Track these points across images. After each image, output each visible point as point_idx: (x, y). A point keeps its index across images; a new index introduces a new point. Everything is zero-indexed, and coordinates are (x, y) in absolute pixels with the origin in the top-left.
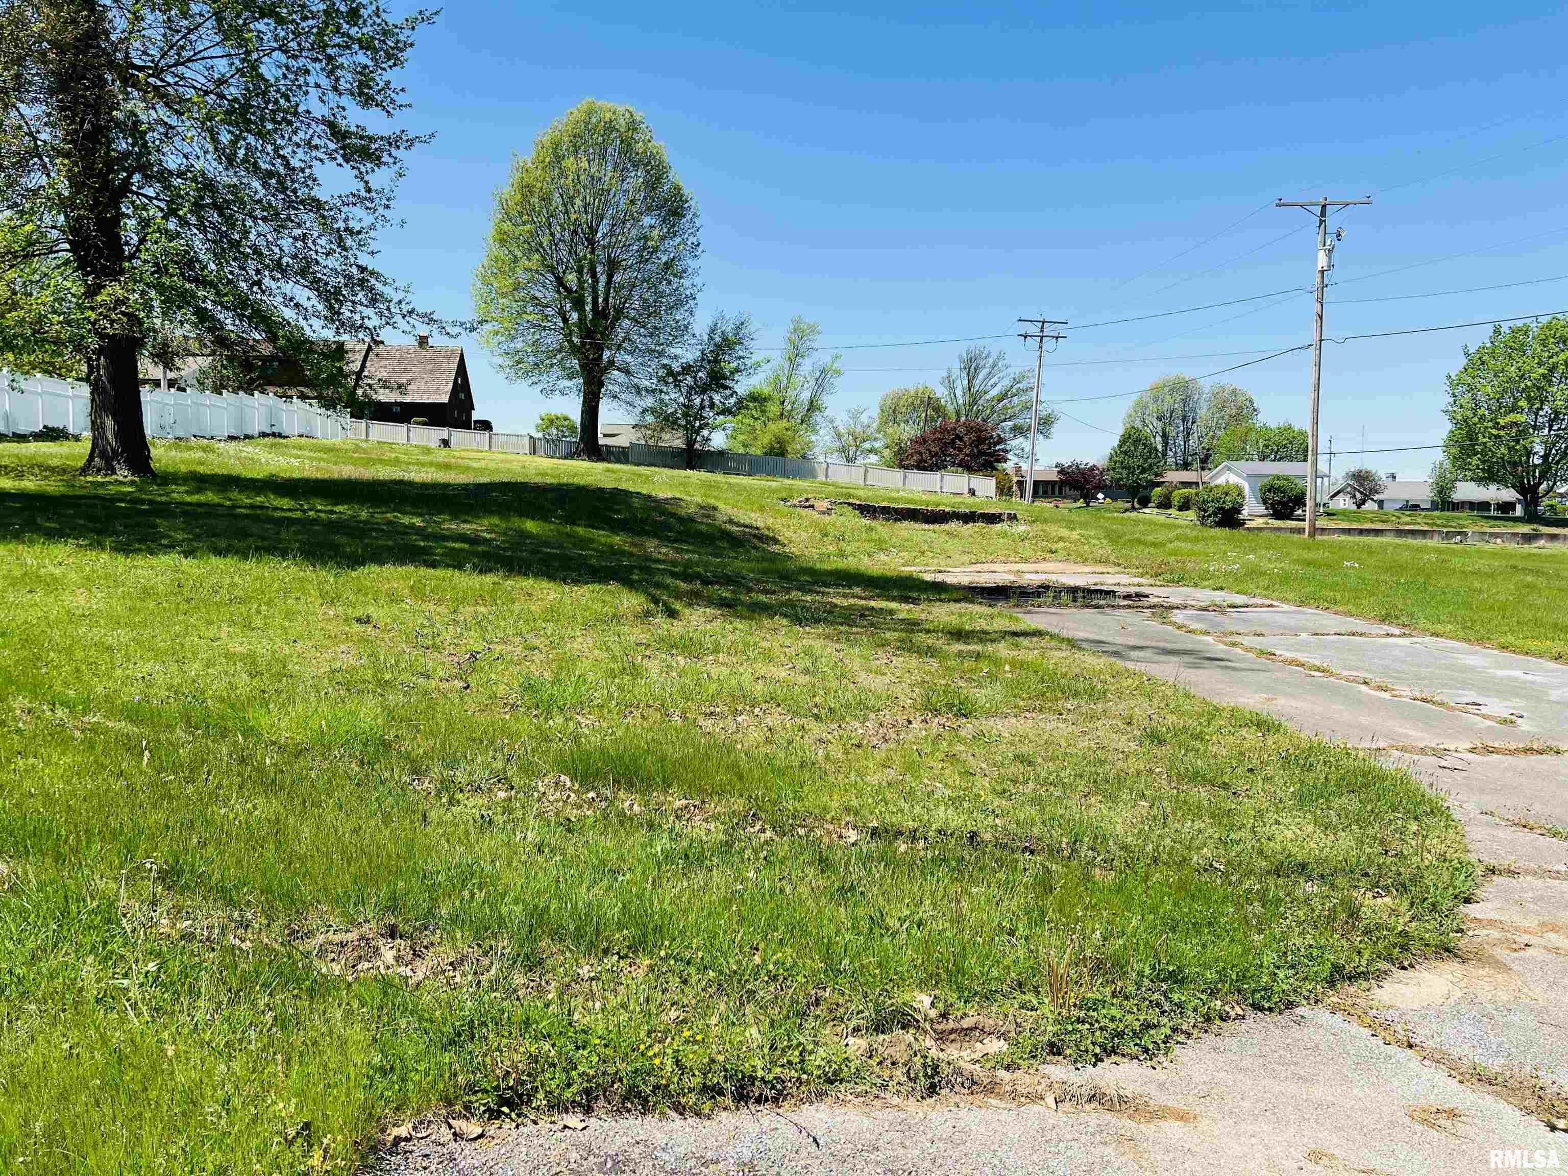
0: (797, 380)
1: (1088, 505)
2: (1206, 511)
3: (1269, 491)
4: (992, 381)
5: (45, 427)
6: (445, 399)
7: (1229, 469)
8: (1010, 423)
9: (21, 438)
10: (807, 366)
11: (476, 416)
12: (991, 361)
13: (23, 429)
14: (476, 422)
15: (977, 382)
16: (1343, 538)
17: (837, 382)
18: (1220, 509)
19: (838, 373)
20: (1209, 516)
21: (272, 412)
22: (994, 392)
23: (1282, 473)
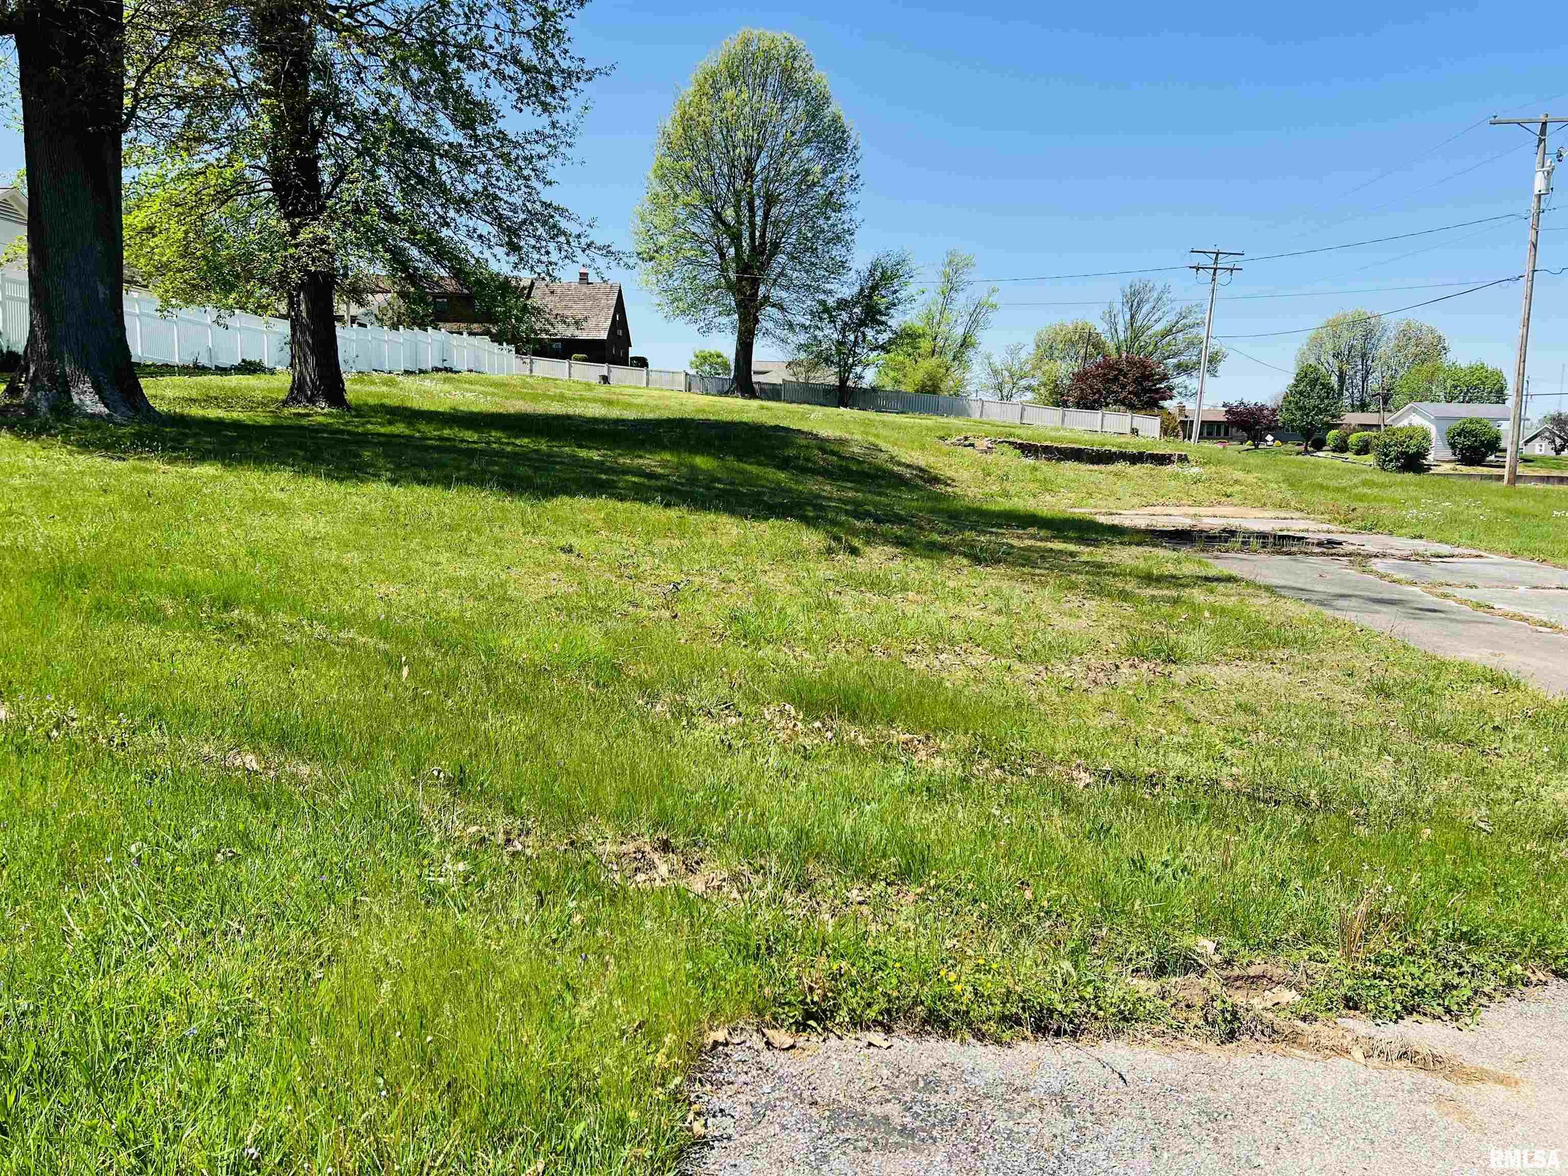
0: (950, 317)
1: (1257, 447)
2: (1386, 455)
3: (1459, 435)
4: (1156, 317)
5: (243, 361)
6: (604, 336)
7: (1415, 410)
8: (1175, 361)
9: (223, 371)
10: (961, 300)
12: (1155, 295)
13: (225, 362)
14: (632, 359)
15: (1139, 317)
16: (1541, 486)
17: (991, 316)
18: (1402, 453)
19: (994, 307)
20: (1391, 461)
21: (443, 347)
22: (1159, 327)
23: (1475, 416)
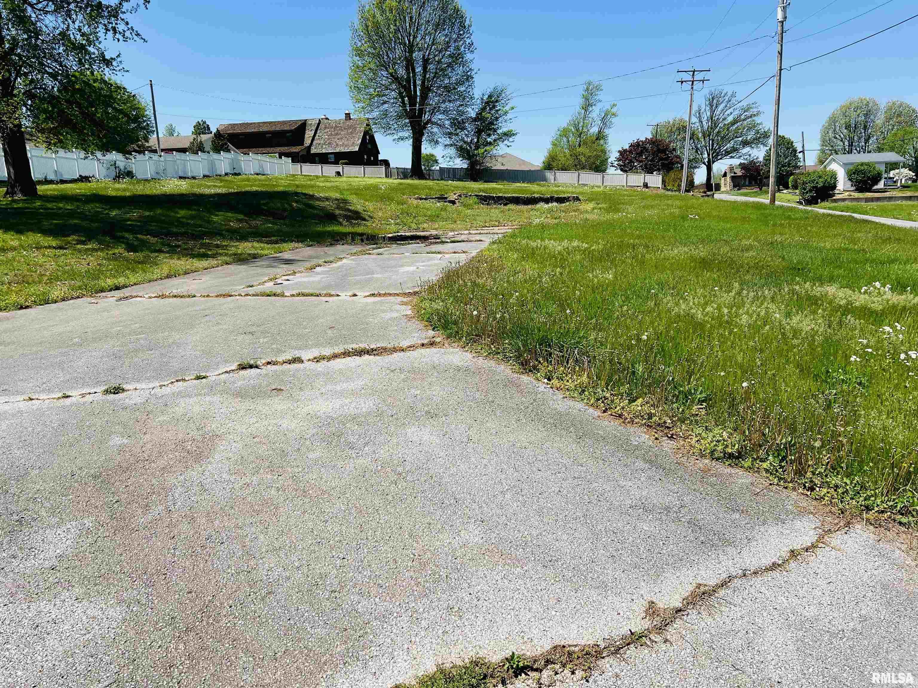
0: (588, 121)
3: (854, 173)
6: (357, 149)
7: (834, 160)
10: (596, 113)
11: (380, 157)
14: (381, 161)
15: (717, 112)
16: (904, 202)
17: (613, 120)
18: (813, 187)
19: (614, 115)
20: (807, 193)
21: (233, 162)
22: (730, 119)
23: (866, 161)
